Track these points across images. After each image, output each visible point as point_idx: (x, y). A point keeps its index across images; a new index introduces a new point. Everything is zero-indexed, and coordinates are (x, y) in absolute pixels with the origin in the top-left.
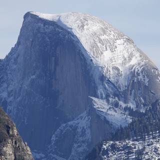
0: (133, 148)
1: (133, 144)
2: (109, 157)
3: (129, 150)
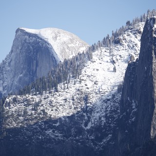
0: (31, 101)
1: (32, 98)
2: (10, 108)
3: (28, 103)
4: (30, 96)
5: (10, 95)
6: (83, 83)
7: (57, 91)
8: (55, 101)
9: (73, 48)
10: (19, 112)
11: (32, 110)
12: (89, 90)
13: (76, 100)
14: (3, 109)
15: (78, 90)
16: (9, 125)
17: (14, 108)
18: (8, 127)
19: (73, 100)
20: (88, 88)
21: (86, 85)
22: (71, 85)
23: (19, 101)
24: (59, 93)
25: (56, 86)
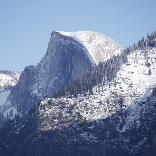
0: (66, 104)
2: (45, 111)
3: (63, 105)
4: (65, 99)
5: (45, 98)
6: (118, 86)
7: (92, 94)
8: (90, 104)
9: (108, 50)
10: (54, 114)
11: (67, 112)
12: (124, 93)
13: (111, 103)
14: (38, 111)
15: (113, 93)
16: (44, 128)
17: (49, 111)
18: (43, 129)
19: (108, 103)
20: (123, 91)
21: (121, 88)
22: (106, 87)
23: (54, 104)
24: (94, 96)
25: (91, 89)
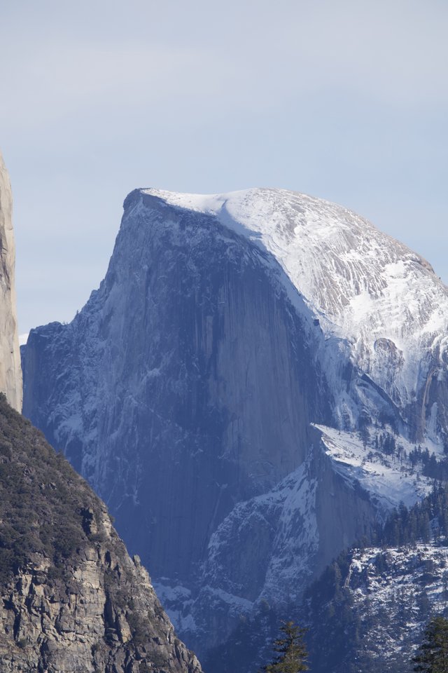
0: (436, 566)
1: (437, 555)
2: (369, 592)
3: (425, 572)
4: (432, 550)
17: (382, 592)
23: (394, 567)
